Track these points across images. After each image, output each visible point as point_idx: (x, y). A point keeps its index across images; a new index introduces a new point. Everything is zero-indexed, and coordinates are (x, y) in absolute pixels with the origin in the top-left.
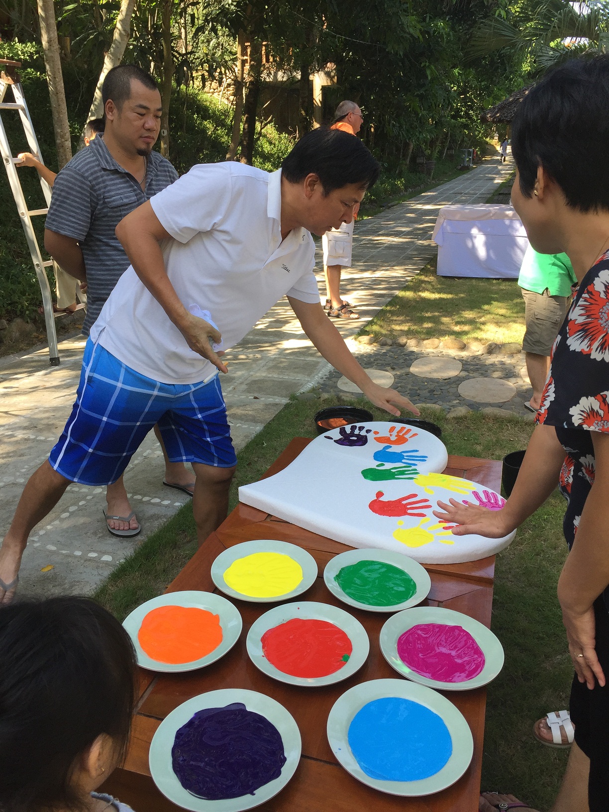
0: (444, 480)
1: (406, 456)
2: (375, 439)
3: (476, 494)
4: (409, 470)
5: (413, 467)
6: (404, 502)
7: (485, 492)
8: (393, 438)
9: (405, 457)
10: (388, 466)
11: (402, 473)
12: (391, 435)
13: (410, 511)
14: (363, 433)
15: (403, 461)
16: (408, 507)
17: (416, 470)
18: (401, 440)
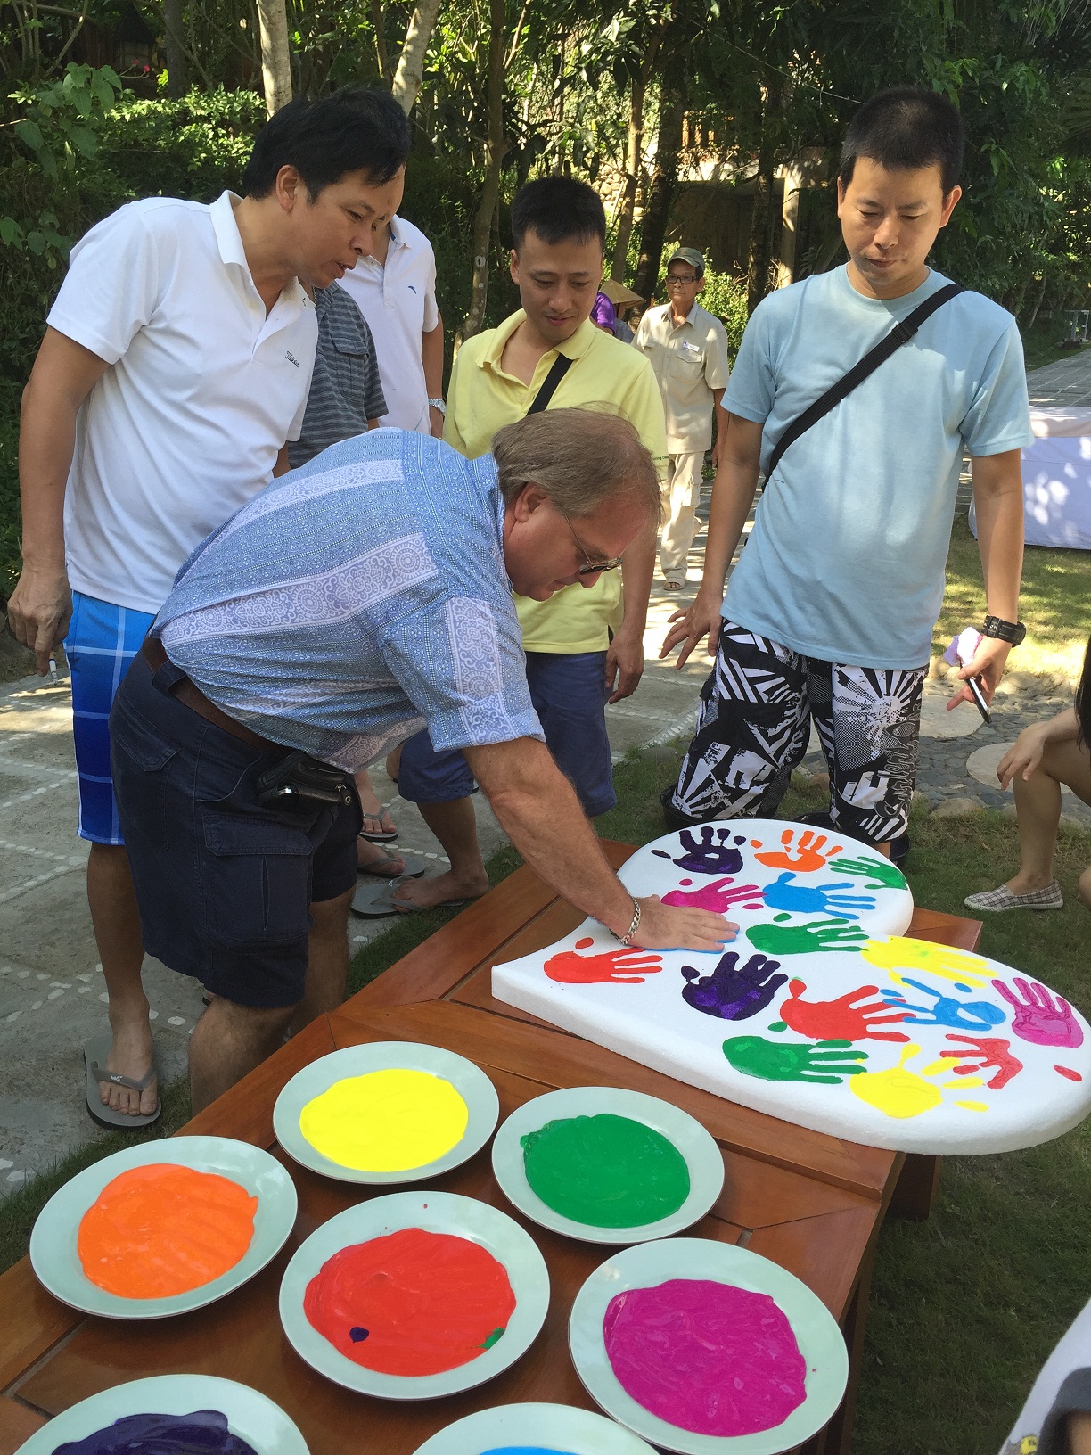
0: (925, 954)
1: (832, 897)
2: (758, 856)
3: (998, 985)
4: (845, 930)
5: (852, 923)
6: (854, 1006)
7: (1019, 982)
8: (794, 856)
9: (829, 900)
10: (798, 919)
11: (833, 935)
12: (788, 849)
13: (871, 1028)
14: (729, 844)
15: (828, 907)
16: (866, 1016)
17: (858, 929)
18: (811, 861)
